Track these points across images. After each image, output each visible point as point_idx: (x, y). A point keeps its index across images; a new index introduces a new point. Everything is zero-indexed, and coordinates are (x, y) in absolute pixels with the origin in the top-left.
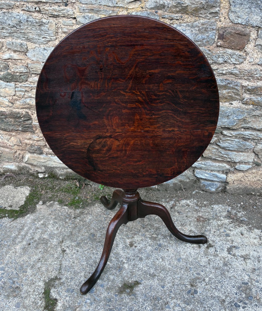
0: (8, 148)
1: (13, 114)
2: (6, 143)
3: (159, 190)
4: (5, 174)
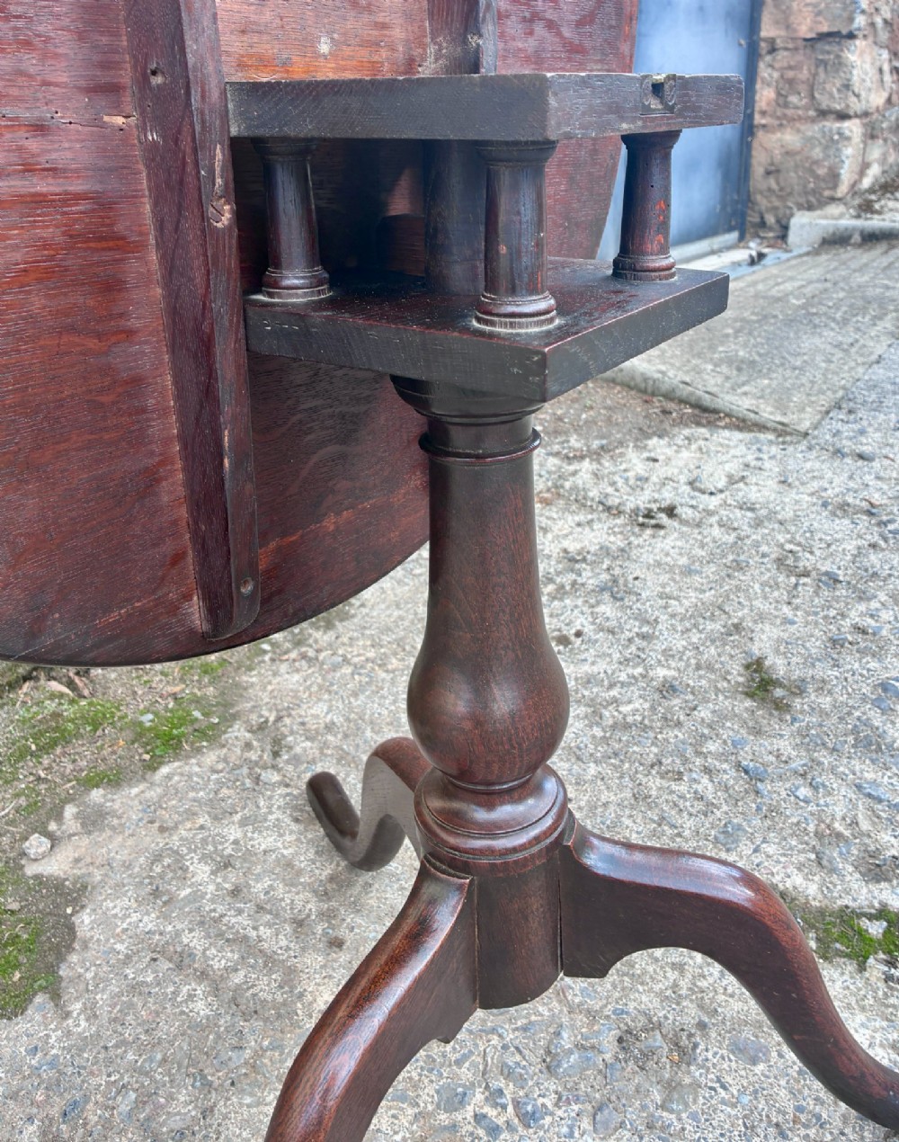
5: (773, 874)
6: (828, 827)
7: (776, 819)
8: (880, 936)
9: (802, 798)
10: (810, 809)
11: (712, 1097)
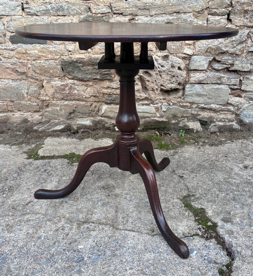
0: (83, 101)
1: (92, 60)
2: (82, 95)
3: (242, 131)
4: (79, 131)
5: (208, 209)
6: (230, 211)
7: (224, 205)
8: (208, 225)
9: (235, 206)
10: (233, 208)
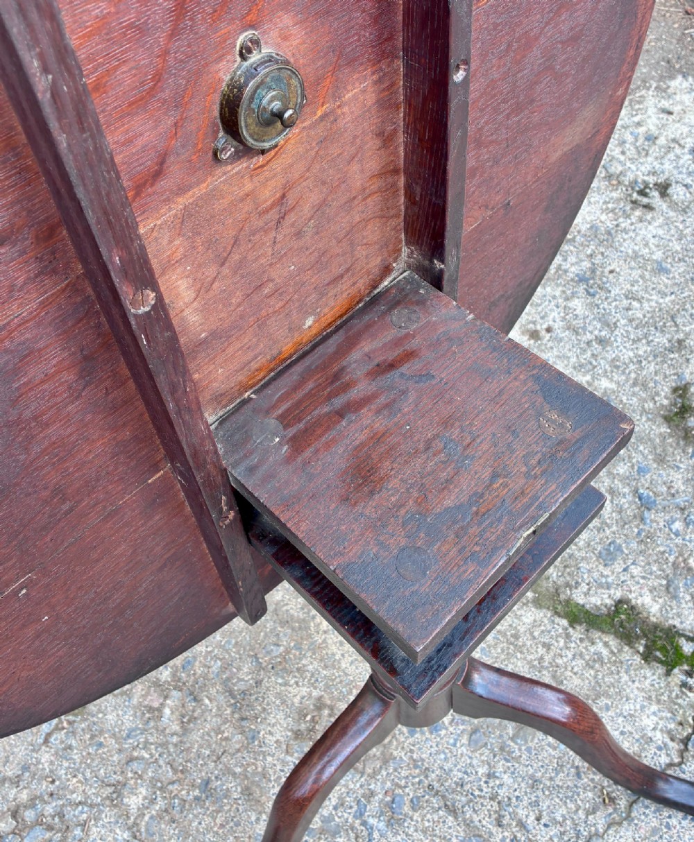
5: (631, 591)
6: (685, 561)
7: (649, 545)
8: (689, 654)
9: (674, 531)
10: (677, 541)
11: (543, 740)
